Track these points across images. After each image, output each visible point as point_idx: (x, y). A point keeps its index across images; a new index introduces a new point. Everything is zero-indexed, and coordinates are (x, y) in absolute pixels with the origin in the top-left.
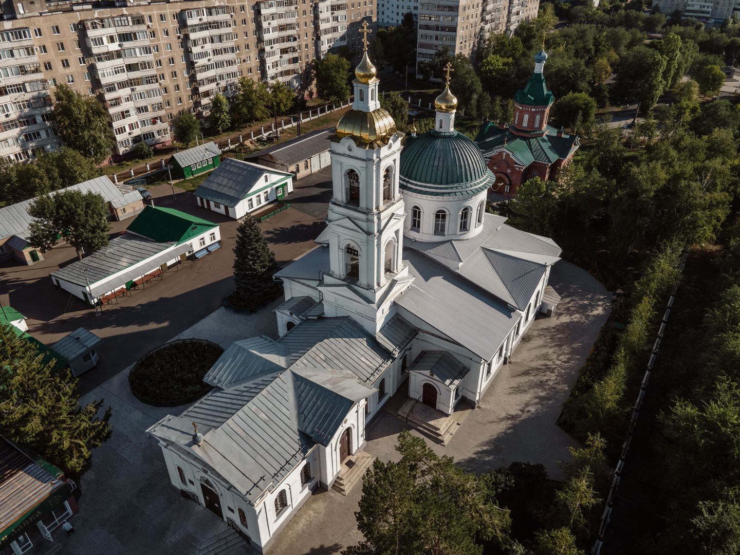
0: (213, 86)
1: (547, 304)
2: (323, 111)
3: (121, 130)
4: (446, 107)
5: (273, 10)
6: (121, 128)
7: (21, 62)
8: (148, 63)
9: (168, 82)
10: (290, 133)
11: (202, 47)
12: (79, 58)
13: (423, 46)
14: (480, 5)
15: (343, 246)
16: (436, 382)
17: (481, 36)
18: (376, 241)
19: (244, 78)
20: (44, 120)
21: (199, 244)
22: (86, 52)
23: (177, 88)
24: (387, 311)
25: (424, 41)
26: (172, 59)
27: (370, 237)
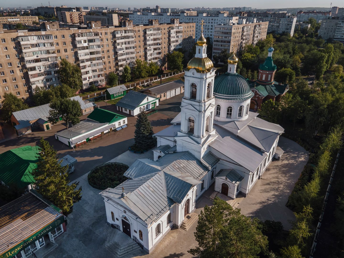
0: (124, 62)
1: (278, 154)
2: (171, 75)
3: (85, 79)
4: (233, 62)
5: (151, 32)
6: (85, 78)
7: (48, 49)
8: (99, 52)
9: (106, 60)
10: (157, 83)
11: (121, 46)
12: (71, 49)
13: (215, 49)
14: (241, 32)
15: (187, 118)
16: (228, 182)
17: (241, 45)
18: (203, 115)
19: (138, 59)
20: (55, 73)
21: (118, 125)
22: (75, 46)
23: (110, 62)
24: (206, 149)
25: (216, 47)
26: (109, 50)
27: (200, 113)
